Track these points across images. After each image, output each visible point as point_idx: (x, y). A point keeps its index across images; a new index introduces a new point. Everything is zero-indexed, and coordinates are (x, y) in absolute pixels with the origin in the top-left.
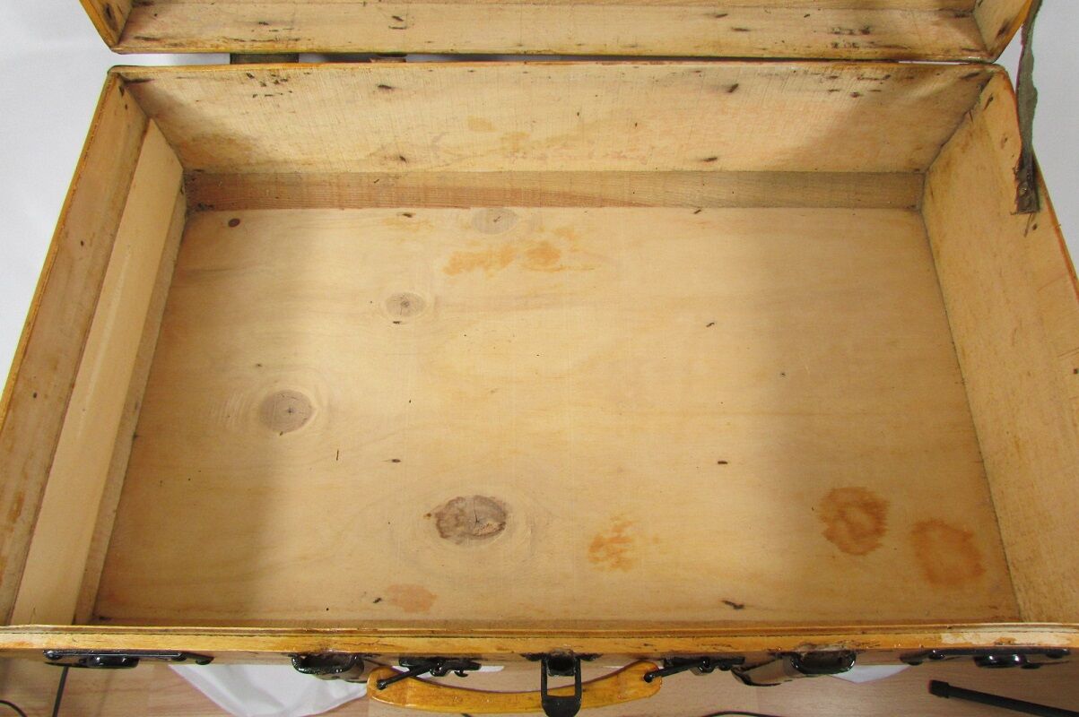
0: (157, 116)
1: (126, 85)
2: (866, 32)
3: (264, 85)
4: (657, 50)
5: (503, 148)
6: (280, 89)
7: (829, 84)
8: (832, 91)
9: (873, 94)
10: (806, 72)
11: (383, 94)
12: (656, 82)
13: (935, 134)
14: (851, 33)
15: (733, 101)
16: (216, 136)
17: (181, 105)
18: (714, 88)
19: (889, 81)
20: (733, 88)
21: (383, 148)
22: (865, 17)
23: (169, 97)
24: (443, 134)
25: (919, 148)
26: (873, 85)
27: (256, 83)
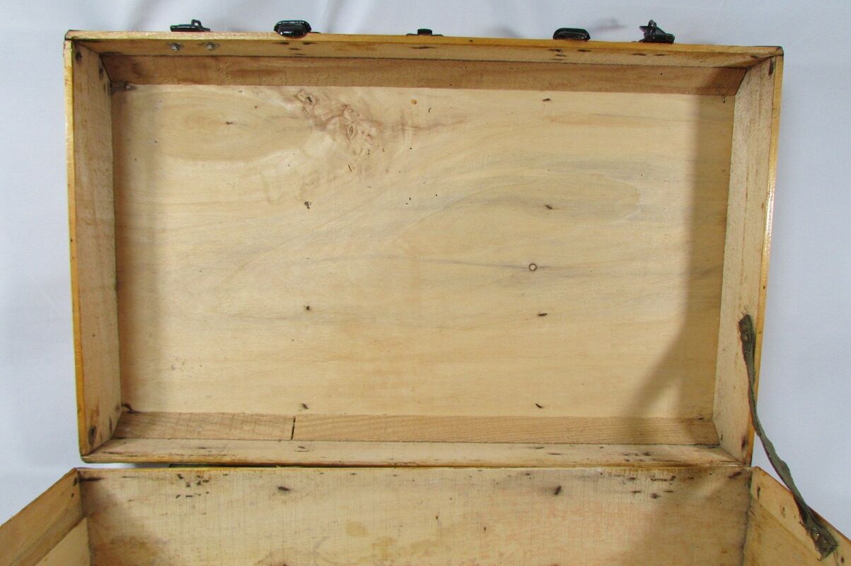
0: (92, 516)
1: (83, 482)
2: (647, 454)
3: (188, 486)
4: (495, 462)
5: (374, 556)
6: (201, 490)
7: (630, 486)
8: (635, 492)
9: (667, 494)
10: (610, 474)
11: (282, 496)
12: (496, 484)
13: (732, 536)
14: (637, 455)
15: (560, 503)
16: (133, 538)
17: (116, 505)
18: (543, 490)
19: (675, 482)
20: (558, 491)
21: (271, 554)
23: (109, 496)
24: (324, 538)
25: (724, 552)
26: (665, 485)
27: (183, 483)
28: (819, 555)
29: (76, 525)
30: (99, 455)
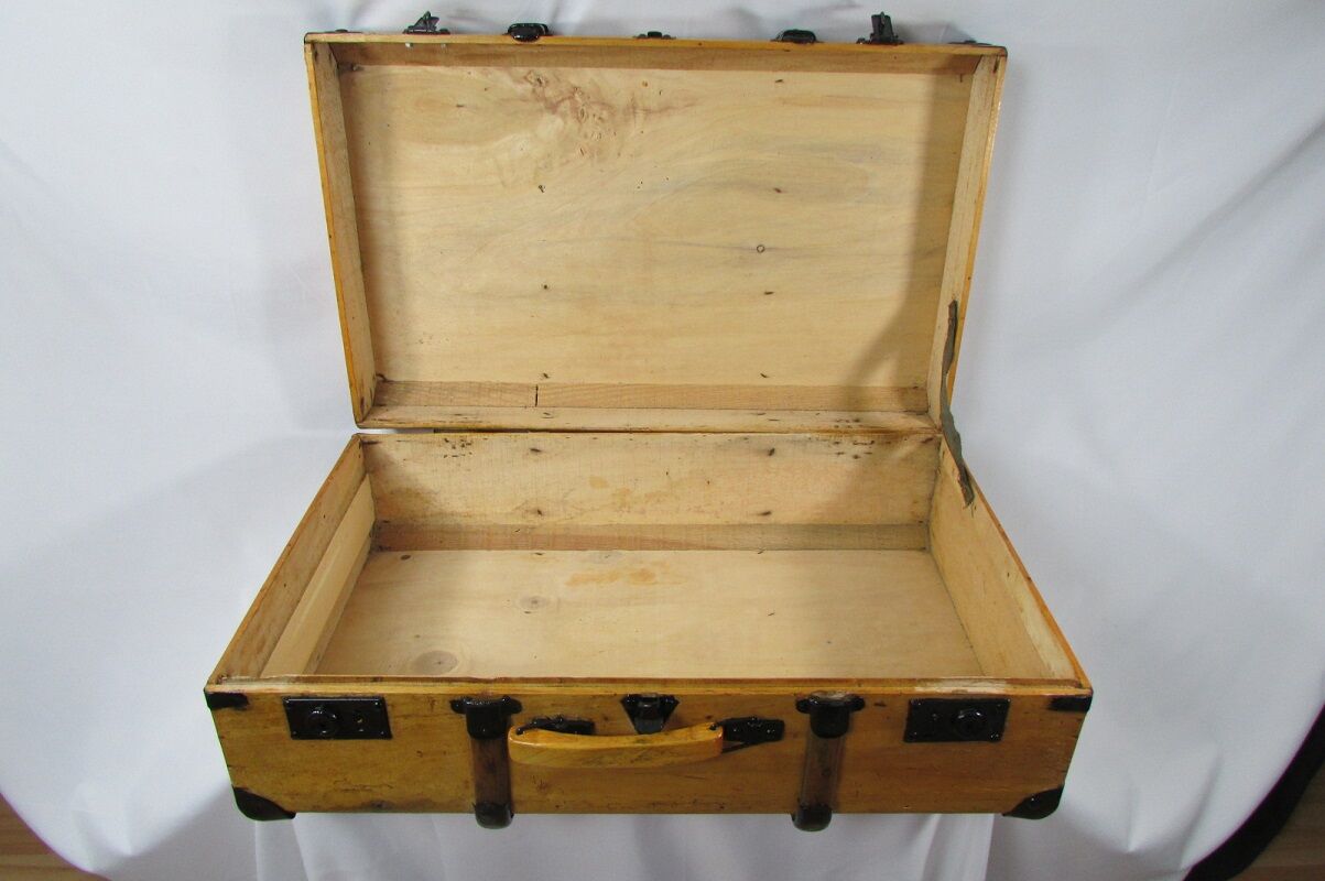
0: (373, 472)
1: (365, 445)
2: (857, 421)
3: (454, 448)
4: (719, 428)
5: (614, 503)
6: (464, 451)
7: (835, 449)
8: (839, 454)
9: (868, 456)
10: (817, 439)
11: (533, 456)
12: (719, 447)
13: (922, 489)
14: (847, 421)
15: (773, 462)
16: (408, 490)
17: (392, 463)
18: (759, 452)
19: (874, 446)
20: (772, 452)
21: (527, 501)
22: (855, 415)
23: (387, 456)
24: (572, 490)
25: (915, 502)
26: (865, 449)
27: (449, 446)
28: (964, 503)
29: (362, 480)
30: (369, 421)
